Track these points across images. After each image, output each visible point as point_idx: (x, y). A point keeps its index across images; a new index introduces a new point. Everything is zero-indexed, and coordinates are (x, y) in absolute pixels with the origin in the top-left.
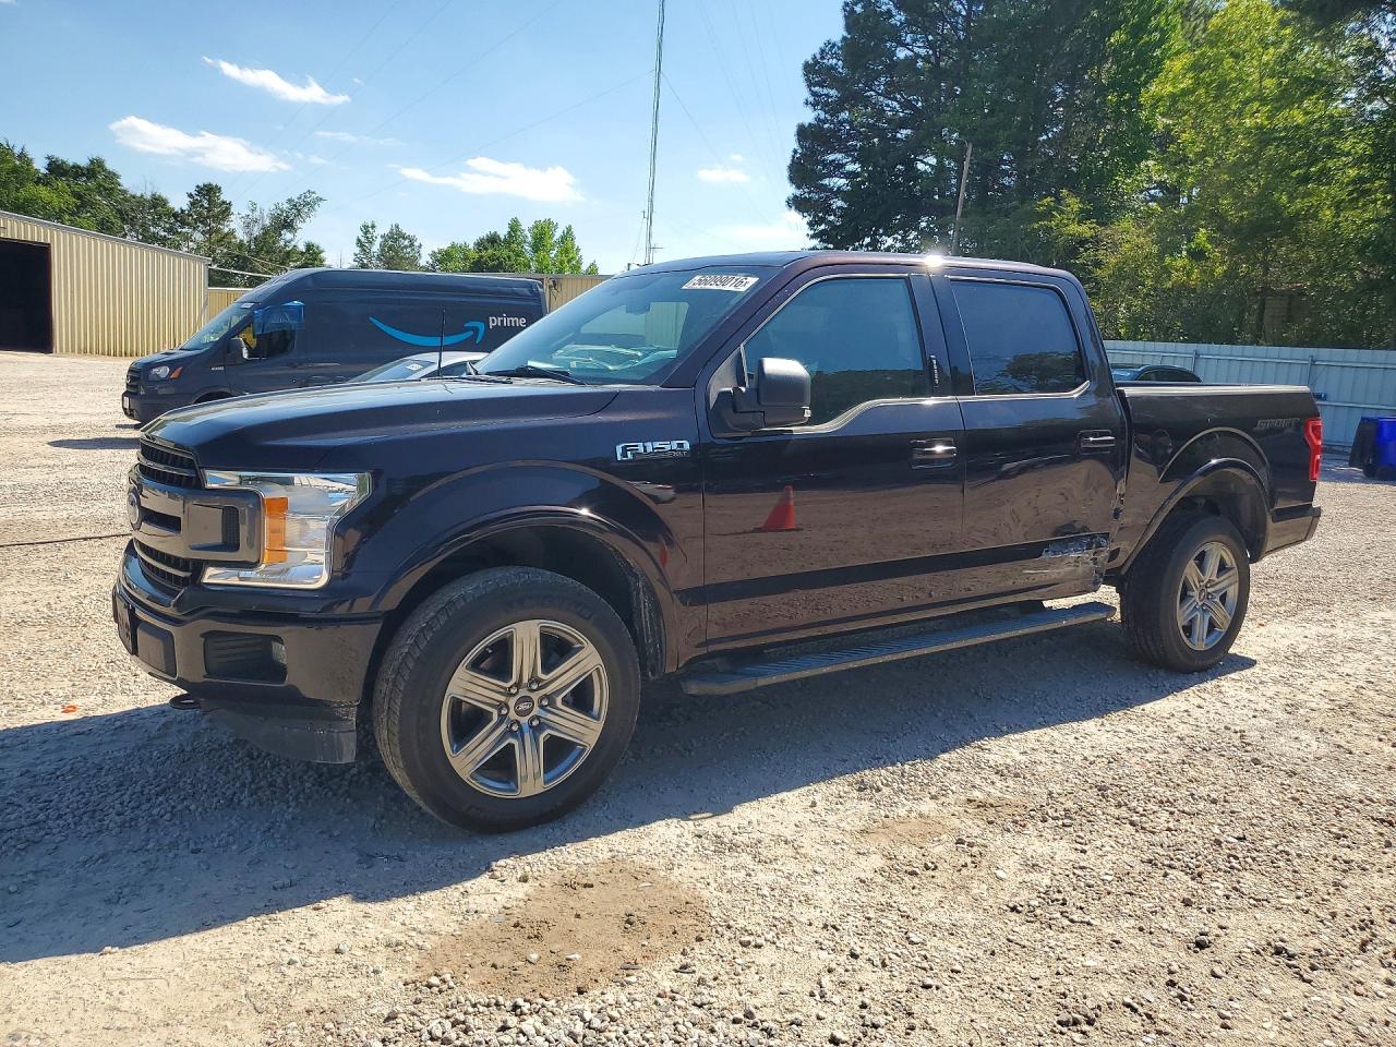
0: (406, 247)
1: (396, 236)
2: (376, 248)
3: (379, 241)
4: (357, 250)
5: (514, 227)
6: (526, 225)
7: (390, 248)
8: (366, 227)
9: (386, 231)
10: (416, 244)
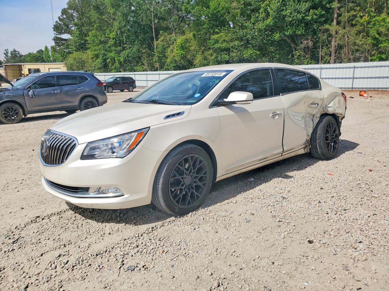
0: (17, 54)
1: (15, 51)
2: (9, 55)
3: (10, 53)
4: (5, 56)
5: (46, 48)
6: (49, 48)
7: (13, 54)
8: (6, 50)
9: (12, 50)
10: (20, 53)
